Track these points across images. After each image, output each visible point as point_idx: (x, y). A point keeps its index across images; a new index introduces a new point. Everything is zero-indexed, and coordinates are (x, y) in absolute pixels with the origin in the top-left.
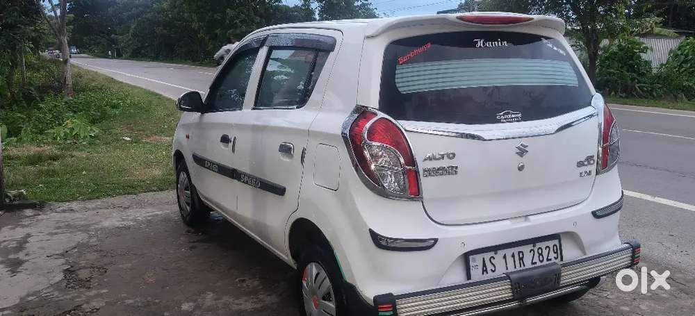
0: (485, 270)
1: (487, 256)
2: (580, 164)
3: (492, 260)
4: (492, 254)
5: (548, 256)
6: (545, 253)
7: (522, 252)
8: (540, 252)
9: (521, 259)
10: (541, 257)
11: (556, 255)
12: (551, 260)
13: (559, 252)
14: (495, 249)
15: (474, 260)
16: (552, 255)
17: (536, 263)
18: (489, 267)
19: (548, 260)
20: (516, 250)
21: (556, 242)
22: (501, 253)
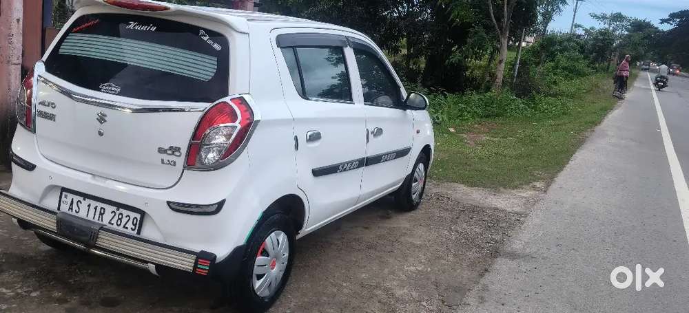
0: (71, 208)
1: (76, 198)
2: (161, 151)
3: (79, 203)
4: (81, 199)
5: (125, 224)
6: (124, 220)
7: (104, 209)
8: (120, 217)
9: (101, 214)
10: (119, 221)
11: (133, 227)
12: (127, 228)
13: (137, 226)
14: (86, 196)
15: (66, 197)
16: (130, 225)
17: (113, 224)
18: (75, 207)
19: (124, 227)
20: (100, 205)
21: (138, 216)
22: (88, 201)
